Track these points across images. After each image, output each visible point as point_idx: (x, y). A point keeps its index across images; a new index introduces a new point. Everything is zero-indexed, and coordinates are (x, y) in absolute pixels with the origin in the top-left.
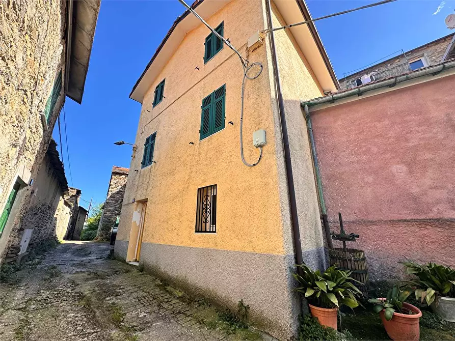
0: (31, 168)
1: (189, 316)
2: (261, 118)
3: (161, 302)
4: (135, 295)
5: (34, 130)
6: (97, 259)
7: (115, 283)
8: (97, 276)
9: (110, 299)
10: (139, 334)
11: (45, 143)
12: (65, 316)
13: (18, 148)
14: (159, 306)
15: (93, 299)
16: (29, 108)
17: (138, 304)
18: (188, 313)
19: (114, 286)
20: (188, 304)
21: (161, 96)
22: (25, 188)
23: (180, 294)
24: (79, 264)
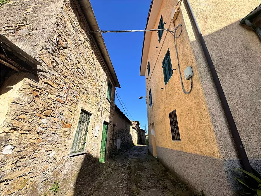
0: (109, 117)
1: (171, 191)
2: (188, 59)
3: (160, 179)
4: (150, 173)
5: (105, 104)
6: (144, 153)
7: (144, 165)
8: (140, 161)
9: (139, 172)
10: (142, 191)
11: (113, 107)
12: (121, 174)
13: (100, 112)
14: (158, 181)
15: (133, 170)
16: (100, 98)
17: (149, 178)
18: (171, 190)
19: (144, 166)
20: (174, 185)
21: (150, 69)
22: (109, 124)
23: (172, 178)
24: (136, 155)
